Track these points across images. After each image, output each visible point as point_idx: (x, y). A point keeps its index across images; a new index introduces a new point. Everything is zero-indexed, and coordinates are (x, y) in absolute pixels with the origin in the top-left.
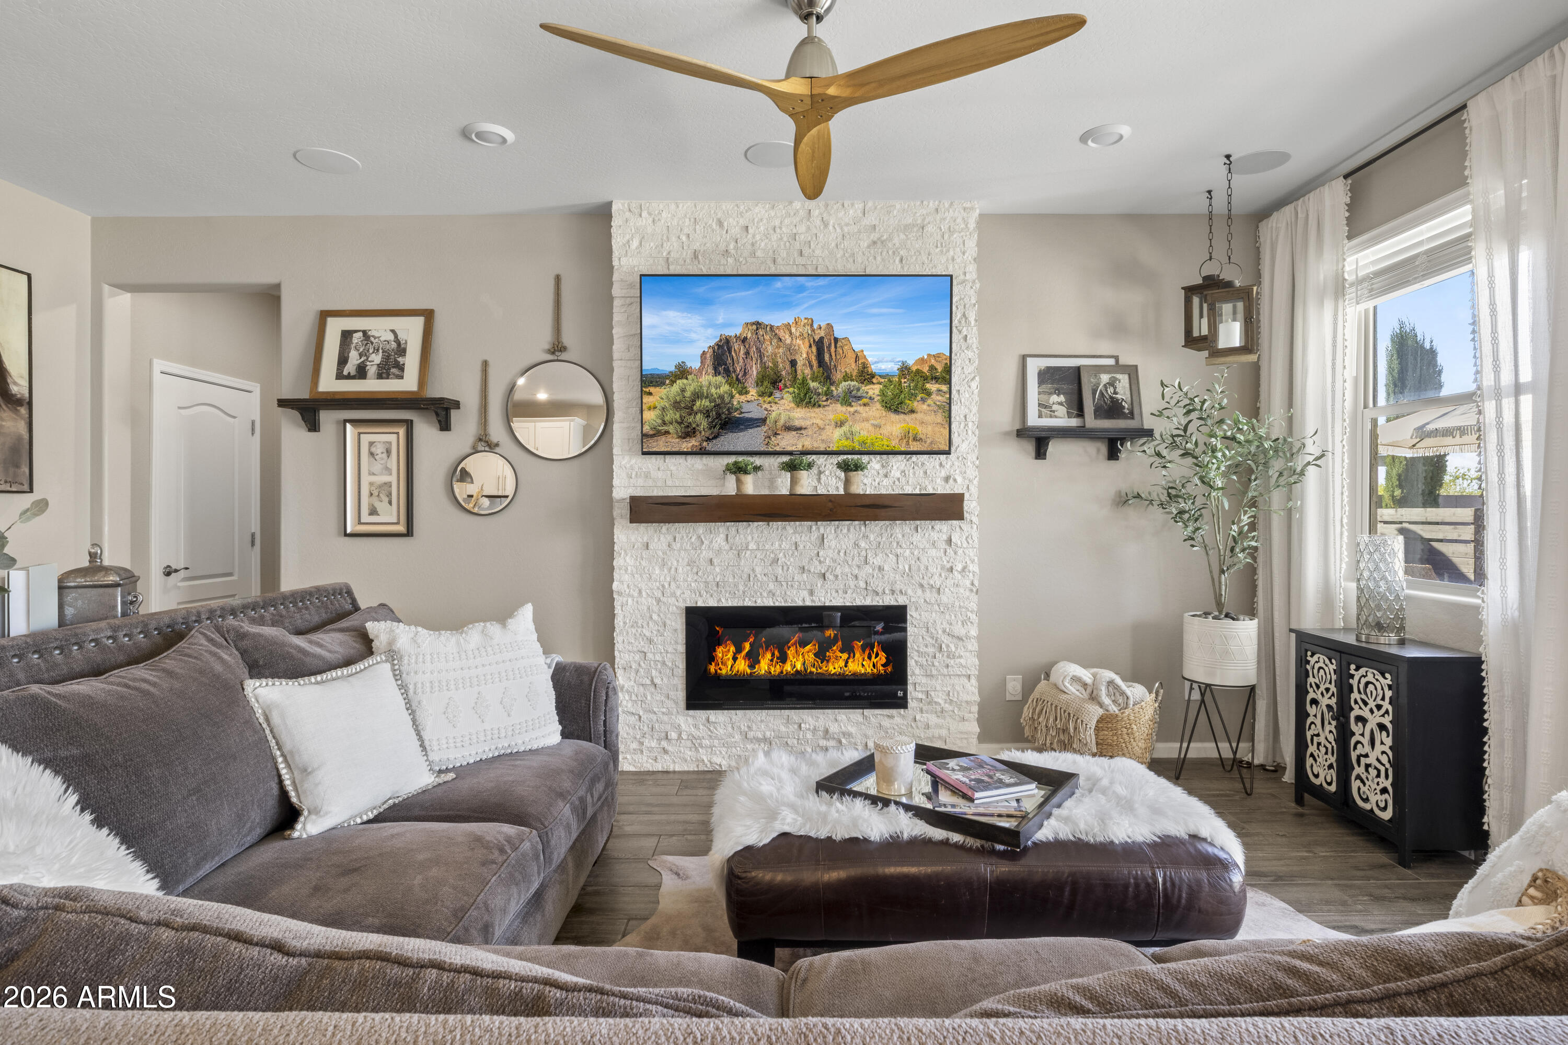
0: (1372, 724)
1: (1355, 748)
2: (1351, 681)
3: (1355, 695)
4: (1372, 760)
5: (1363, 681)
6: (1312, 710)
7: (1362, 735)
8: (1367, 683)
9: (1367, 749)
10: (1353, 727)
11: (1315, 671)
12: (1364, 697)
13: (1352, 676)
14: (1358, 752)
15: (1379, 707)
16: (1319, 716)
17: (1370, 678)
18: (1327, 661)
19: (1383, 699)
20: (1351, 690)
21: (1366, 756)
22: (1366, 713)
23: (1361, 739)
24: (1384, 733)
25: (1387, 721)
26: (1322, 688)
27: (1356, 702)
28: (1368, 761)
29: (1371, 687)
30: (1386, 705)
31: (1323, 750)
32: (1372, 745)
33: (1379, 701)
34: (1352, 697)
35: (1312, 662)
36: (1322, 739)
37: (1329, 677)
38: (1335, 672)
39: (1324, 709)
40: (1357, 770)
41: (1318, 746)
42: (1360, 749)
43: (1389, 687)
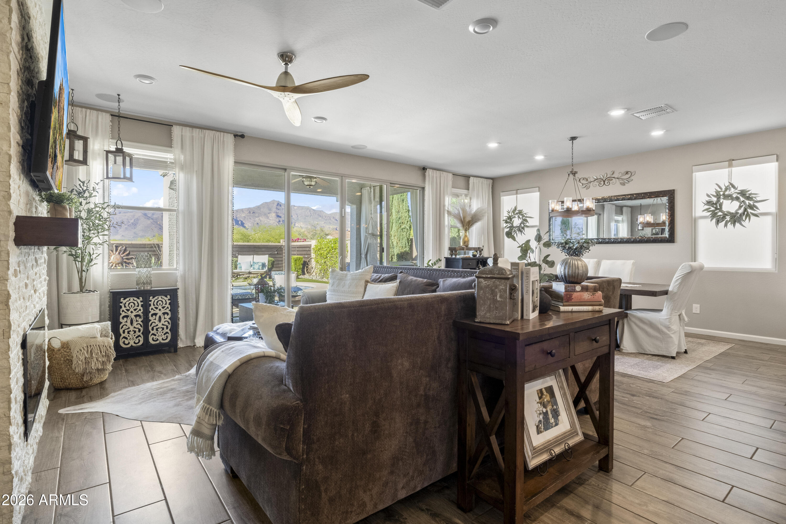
0: (160, 313)
1: (151, 325)
2: (150, 303)
3: (152, 306)
4: (160, 325)
5: (156, 301)
6: (123, 321)
7: (155, 319)
8: (158, 302)
9: (157, 323)
10: (150, 318)
11: (127, 305)
12: (156, 306)
13: (151, 301)
14: (152, 326)
15: (163, 308)
16: (129, 321)
17: (160, 299)
18: (135, 299)
19: (166, 304)
20: (150, 305)
21: (157, 325)
22: (157, 311)
23: (155, 321)
24: (166, 315)
25: (167, 311)
26: (132, 309)
27: (152, 309)
28: (157, 327)
29: (160, 302)
30: (168, 305)
31: (132, 333)
32: (160, 321)
33: (164, 305)
34: (150, 308)
35: (124, 301)
36: (132, 328)
37: (137, 304)
38: (141, 302)
39: (133, 317)
40: (152, 332)
41: (128, 333)
42: (153, 324)
43: (169, 300)
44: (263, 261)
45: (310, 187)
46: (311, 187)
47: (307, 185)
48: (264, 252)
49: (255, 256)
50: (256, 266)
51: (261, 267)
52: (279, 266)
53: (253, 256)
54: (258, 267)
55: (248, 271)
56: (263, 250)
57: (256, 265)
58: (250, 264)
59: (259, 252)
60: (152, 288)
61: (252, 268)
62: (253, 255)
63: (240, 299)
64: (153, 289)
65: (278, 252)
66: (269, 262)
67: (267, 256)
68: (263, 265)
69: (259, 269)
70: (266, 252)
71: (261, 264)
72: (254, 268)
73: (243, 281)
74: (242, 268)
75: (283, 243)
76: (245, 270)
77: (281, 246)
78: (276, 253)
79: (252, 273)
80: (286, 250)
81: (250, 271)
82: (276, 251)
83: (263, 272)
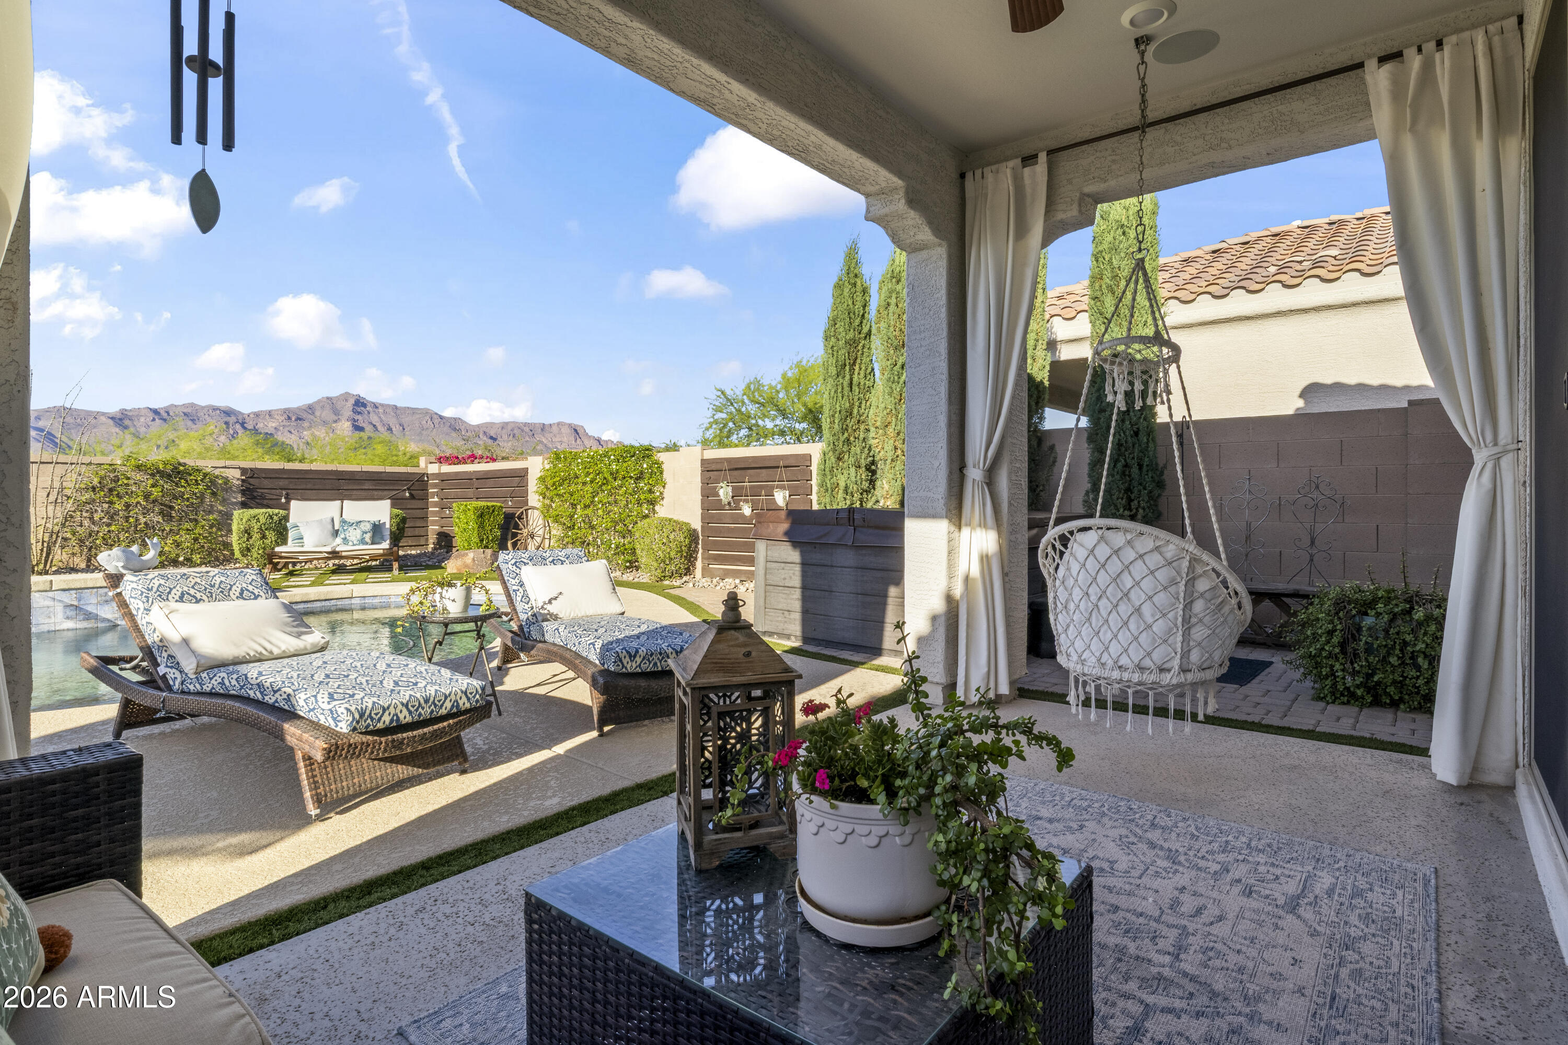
44: (374, 518)
48: (371, 493)
49: (345, 502)
50: (354, 535)
51: (368, 537)
52: (417, 533)
53: (338, 503)
54: (359, 537)
55: (329, 549)
56: (368, 486)
57: (351, 530)
58: (330, 527)
59: (355, 492)
61: (339, 540)
62: (342, 500)
65: (413, 492)
66: (391, 518)
67: (387, 503)
68: (377, 531)
69: (362, 541)
70: (376, 493)
71: (368, 527)
72: (345, 539)
73: (313, 584)
74: (305, 540)
75: (427, 467)
76: (317, 546)
77: (424, 474)
78: (407, 494)
79: (344, 554)
80: (435, 486)
81: (337, 549)
82: (408, 489)
83: (381, 552)
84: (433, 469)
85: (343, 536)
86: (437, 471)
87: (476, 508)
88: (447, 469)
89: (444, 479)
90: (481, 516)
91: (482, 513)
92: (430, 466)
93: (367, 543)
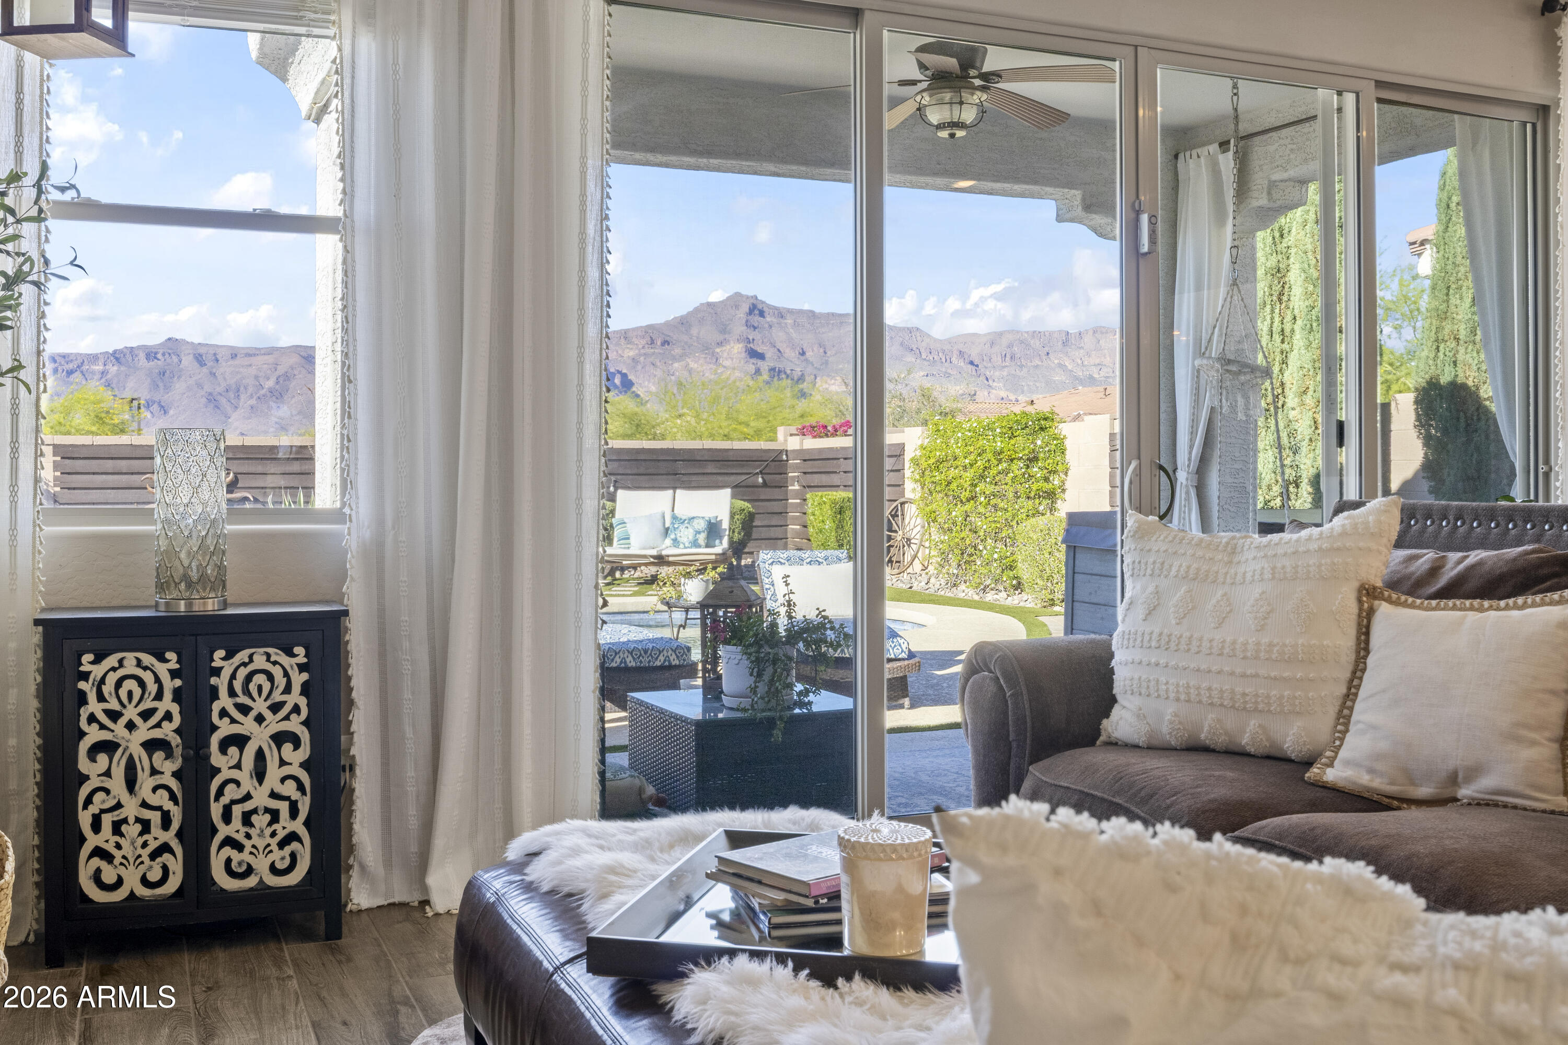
0: (260, 737)
1: (220, 793)
2: (213, 681)
3: (224, 701)
4: (261, 798)
5: (242, 673)
6: (97, 764)
7: (238, 766)
8: (249, 678)
9: (248, 783)
10: (217, 759)
11: (108, 689)
12: (243, 699)
13: (217, 672)
14: (225, 800)
15: (275, 708)
16: (119, 772)
17: (260, 662)
18: (147, 659)
19: (288, 690)
20: (214, 694)
21: (248, 797)
22: (247, 725)
23: (235, 774)
24: (288, 747)
25: (295, 725)
26: (131, 713)
27: (223, 713)
28: (248, 806)
29: (260, 679)
30: (296, 698)
31: (132, 830)
32: (260, 774)
33: (277, 697)
34: (216, 707)
35: (97, 671)
36: (131, 809)
37: (152, 688)
38: (174, 674)
39: (138, 752)
40: (224, 831)
41: (117, 828)
42: (231, 793)
43: (302, 668)
44: (710, 514)
45: (952, 136)
46: (960, 133)
47: (940, 127)
48: (714, 478)
49: (678, 491)
50: (686, 534)
51: (702, 538)
52: (773, 535)
53: (670, 492)
54: (691, 538)
55: (654, 552)
56: (710, 468)
57: (682, 527)
58: (660, 524)
59: (694, 478)
60: (225, 605)
61: (668, 542)
62: (674, 488)
63: (627, 669)
64: (229, 611)
65: (767, 477)
66: (732, 516)
67: (725, 494)
68: (713, 530)
69: (695, 544)
70: (720, 478)
71: (701, 525)
72: (675, 540)
73: (635, 594)
74: (633, 540)
75: (786, 441)
76: (644, 548)
77: (781, 452)
78: (760, 480)
79: (671, 559)
80: (796, 468)
81: (664, 553)
82: (761, 472)
83: (713, 557)
84: (794, 444)
85: (673, 536)
86: (797, 447)
87: (834, 502)
88: (811, 443)
89: (808, 458)
90: (841, 511)
91: (842, 507)
92: (790, 439)
93: (700, 546)
